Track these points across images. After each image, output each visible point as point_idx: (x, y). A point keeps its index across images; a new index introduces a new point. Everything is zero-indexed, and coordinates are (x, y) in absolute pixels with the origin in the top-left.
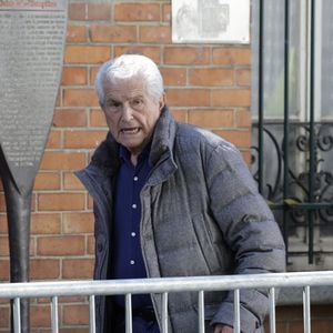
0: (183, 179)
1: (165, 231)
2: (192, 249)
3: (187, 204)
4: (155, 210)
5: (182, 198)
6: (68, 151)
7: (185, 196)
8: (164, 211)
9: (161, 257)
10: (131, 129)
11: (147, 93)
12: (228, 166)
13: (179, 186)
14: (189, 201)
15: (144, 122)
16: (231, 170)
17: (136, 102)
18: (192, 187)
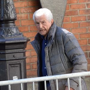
0: (57, 44)
1: (52, 59)
2: (60, 64)
3: (58, 51)
4: (50, 53)
5: (57, 49)
6: (72, 22)
7: (58, 49)
8: (52, 54)
9: (52, 67)
10: (43, 30)
11: (46, 20)
12: (70, 40)
13: (56, 46)
14: (59, 50)
15: (46, 28)
16: (70, 41)
17: (43, 22)
18: (60, 46)
